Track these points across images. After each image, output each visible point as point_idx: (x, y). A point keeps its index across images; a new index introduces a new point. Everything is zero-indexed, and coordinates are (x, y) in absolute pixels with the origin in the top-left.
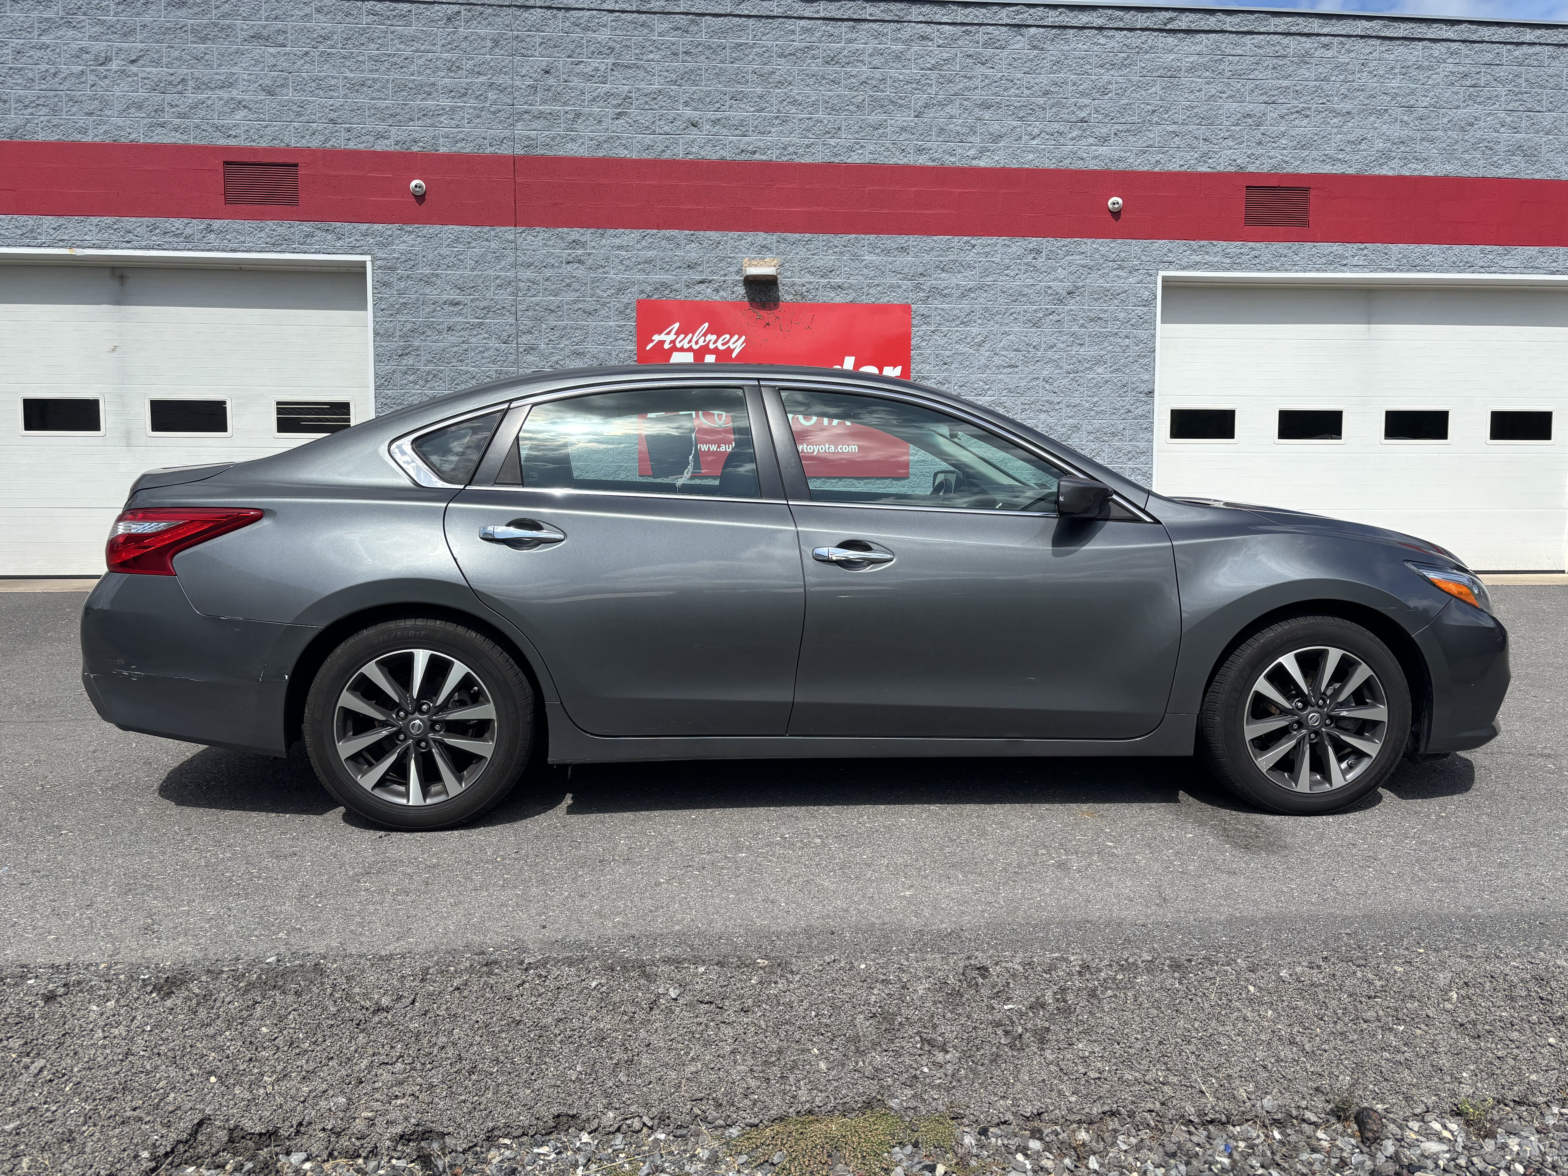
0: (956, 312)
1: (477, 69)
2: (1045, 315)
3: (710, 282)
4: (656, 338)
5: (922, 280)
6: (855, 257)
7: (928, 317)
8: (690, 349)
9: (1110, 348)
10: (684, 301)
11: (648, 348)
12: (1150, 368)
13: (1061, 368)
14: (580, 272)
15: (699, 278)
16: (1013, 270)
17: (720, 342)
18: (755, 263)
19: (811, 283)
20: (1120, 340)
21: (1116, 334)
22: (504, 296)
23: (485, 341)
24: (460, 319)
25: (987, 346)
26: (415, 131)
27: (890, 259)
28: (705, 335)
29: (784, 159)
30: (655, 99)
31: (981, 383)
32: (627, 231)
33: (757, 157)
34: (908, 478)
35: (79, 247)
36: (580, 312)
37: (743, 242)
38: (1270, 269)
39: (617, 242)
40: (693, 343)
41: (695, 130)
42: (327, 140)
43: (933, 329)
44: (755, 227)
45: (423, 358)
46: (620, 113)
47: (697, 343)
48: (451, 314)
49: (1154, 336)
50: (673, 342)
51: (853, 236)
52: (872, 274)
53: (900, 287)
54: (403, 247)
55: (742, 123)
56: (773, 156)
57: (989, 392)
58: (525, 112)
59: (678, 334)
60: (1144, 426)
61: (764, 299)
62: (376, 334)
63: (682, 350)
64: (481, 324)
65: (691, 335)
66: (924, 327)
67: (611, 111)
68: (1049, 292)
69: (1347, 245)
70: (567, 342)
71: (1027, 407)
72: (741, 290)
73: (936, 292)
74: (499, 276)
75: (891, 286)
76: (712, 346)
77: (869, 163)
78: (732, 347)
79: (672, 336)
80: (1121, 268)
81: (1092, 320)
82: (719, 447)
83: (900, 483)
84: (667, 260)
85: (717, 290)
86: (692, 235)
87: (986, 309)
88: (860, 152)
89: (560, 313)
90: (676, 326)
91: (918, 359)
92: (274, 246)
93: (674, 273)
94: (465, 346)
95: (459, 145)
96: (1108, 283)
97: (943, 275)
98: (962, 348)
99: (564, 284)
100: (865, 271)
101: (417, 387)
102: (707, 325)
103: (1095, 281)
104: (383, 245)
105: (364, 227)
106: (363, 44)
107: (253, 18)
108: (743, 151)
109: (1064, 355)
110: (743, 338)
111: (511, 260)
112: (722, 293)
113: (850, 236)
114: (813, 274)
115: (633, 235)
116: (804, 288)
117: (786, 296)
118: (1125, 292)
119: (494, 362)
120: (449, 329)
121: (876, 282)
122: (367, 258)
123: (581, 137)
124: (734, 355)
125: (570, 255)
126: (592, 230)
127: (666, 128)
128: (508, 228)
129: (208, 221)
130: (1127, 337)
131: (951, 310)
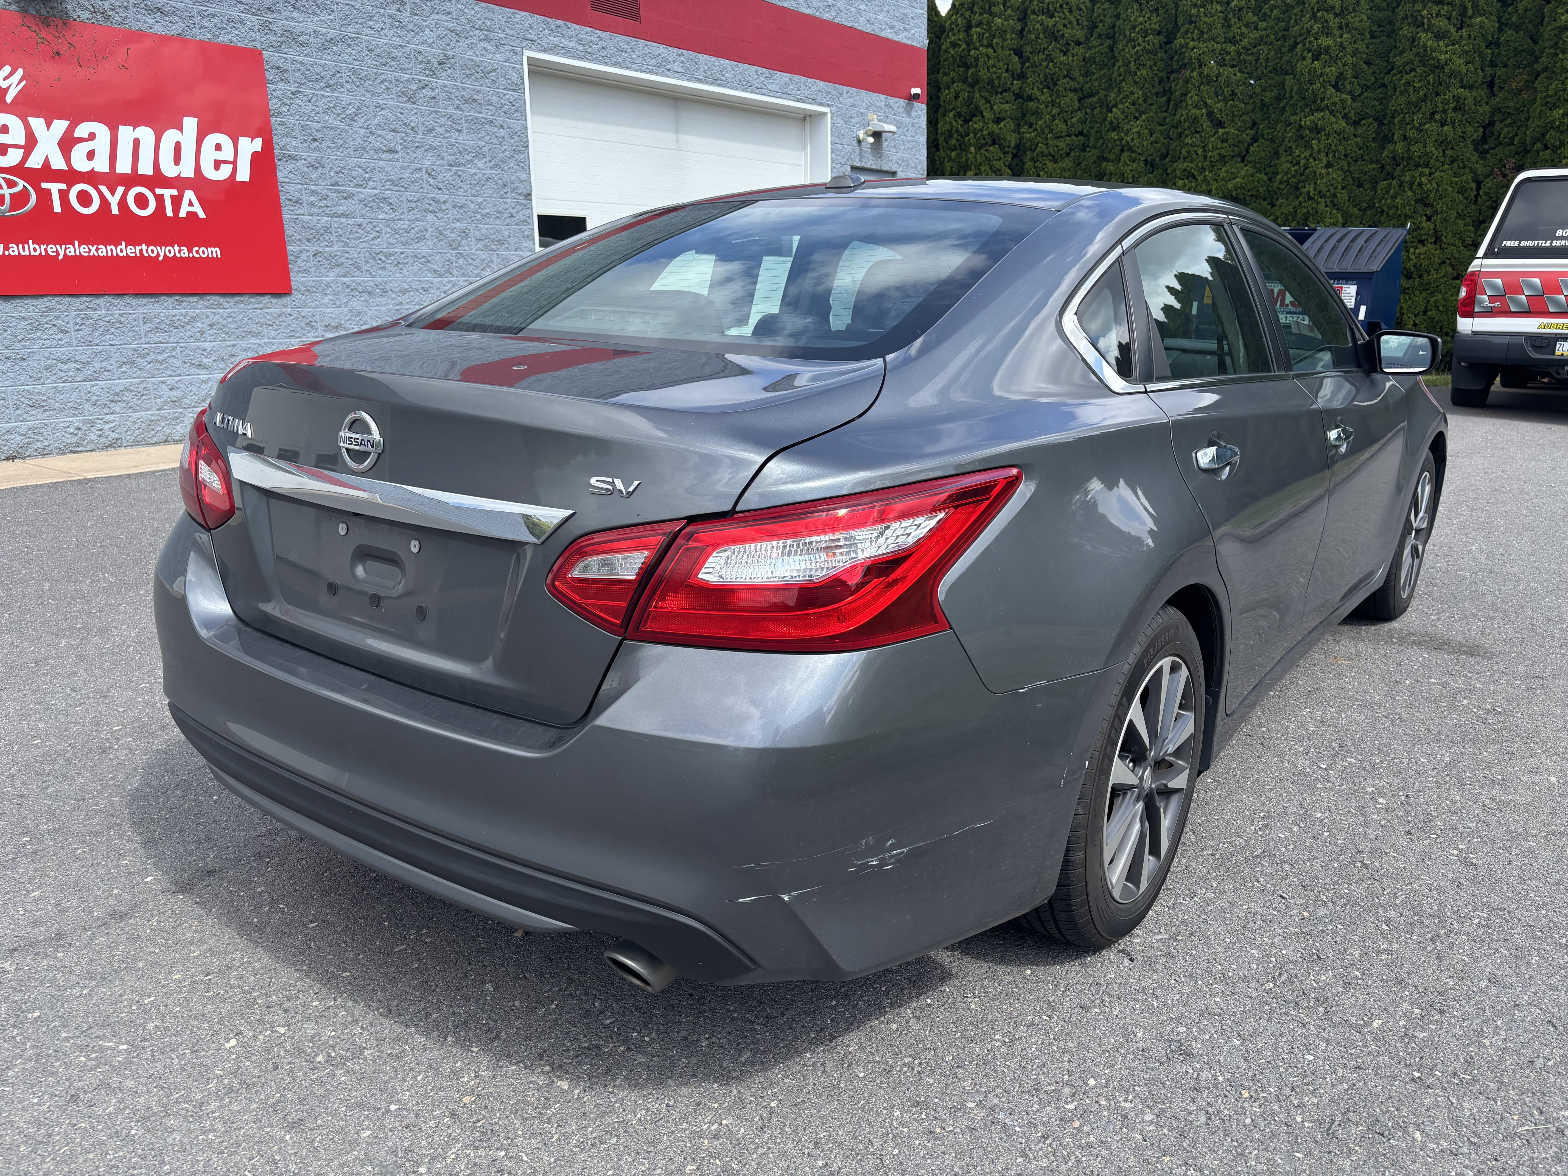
0: (319, 69)
2: (419, 88)
5: (270, 17)
7: (285, 71)
9: (487, 138)
12: (525, 166)
13: (443, 158)
16: (377, 22)
20: (496, 130)
21: (491, 122)
25: (361, 120)
31: (360, 170)
34: (290, 294)
38: (615, 65)
43: (293, 89)
49: (526, 128)
53: (243, 22)
57: (371, 183)
60: (526, 233)
66: (281, 85)
68: (420, 58)
69: (670, 48)
71: (414, 205)
73: (290, 37)
75: (231, 20)
78: (4, 86)
80: (487, 39)
81: (466, 101)
82: (6, 248)
83: (283, 300)
87: (354, 72)
91: (280, 129)
96: (477, 56)
97: (295, 14)
98: (331, 120)
103: (461, 51)
109: (444, 141)
110: (21, 72)
117: (79, 12)
118: (495, 70)
121: (210, 11)
124: (9, 99)
130: (502, 127)
131: (312, 65)
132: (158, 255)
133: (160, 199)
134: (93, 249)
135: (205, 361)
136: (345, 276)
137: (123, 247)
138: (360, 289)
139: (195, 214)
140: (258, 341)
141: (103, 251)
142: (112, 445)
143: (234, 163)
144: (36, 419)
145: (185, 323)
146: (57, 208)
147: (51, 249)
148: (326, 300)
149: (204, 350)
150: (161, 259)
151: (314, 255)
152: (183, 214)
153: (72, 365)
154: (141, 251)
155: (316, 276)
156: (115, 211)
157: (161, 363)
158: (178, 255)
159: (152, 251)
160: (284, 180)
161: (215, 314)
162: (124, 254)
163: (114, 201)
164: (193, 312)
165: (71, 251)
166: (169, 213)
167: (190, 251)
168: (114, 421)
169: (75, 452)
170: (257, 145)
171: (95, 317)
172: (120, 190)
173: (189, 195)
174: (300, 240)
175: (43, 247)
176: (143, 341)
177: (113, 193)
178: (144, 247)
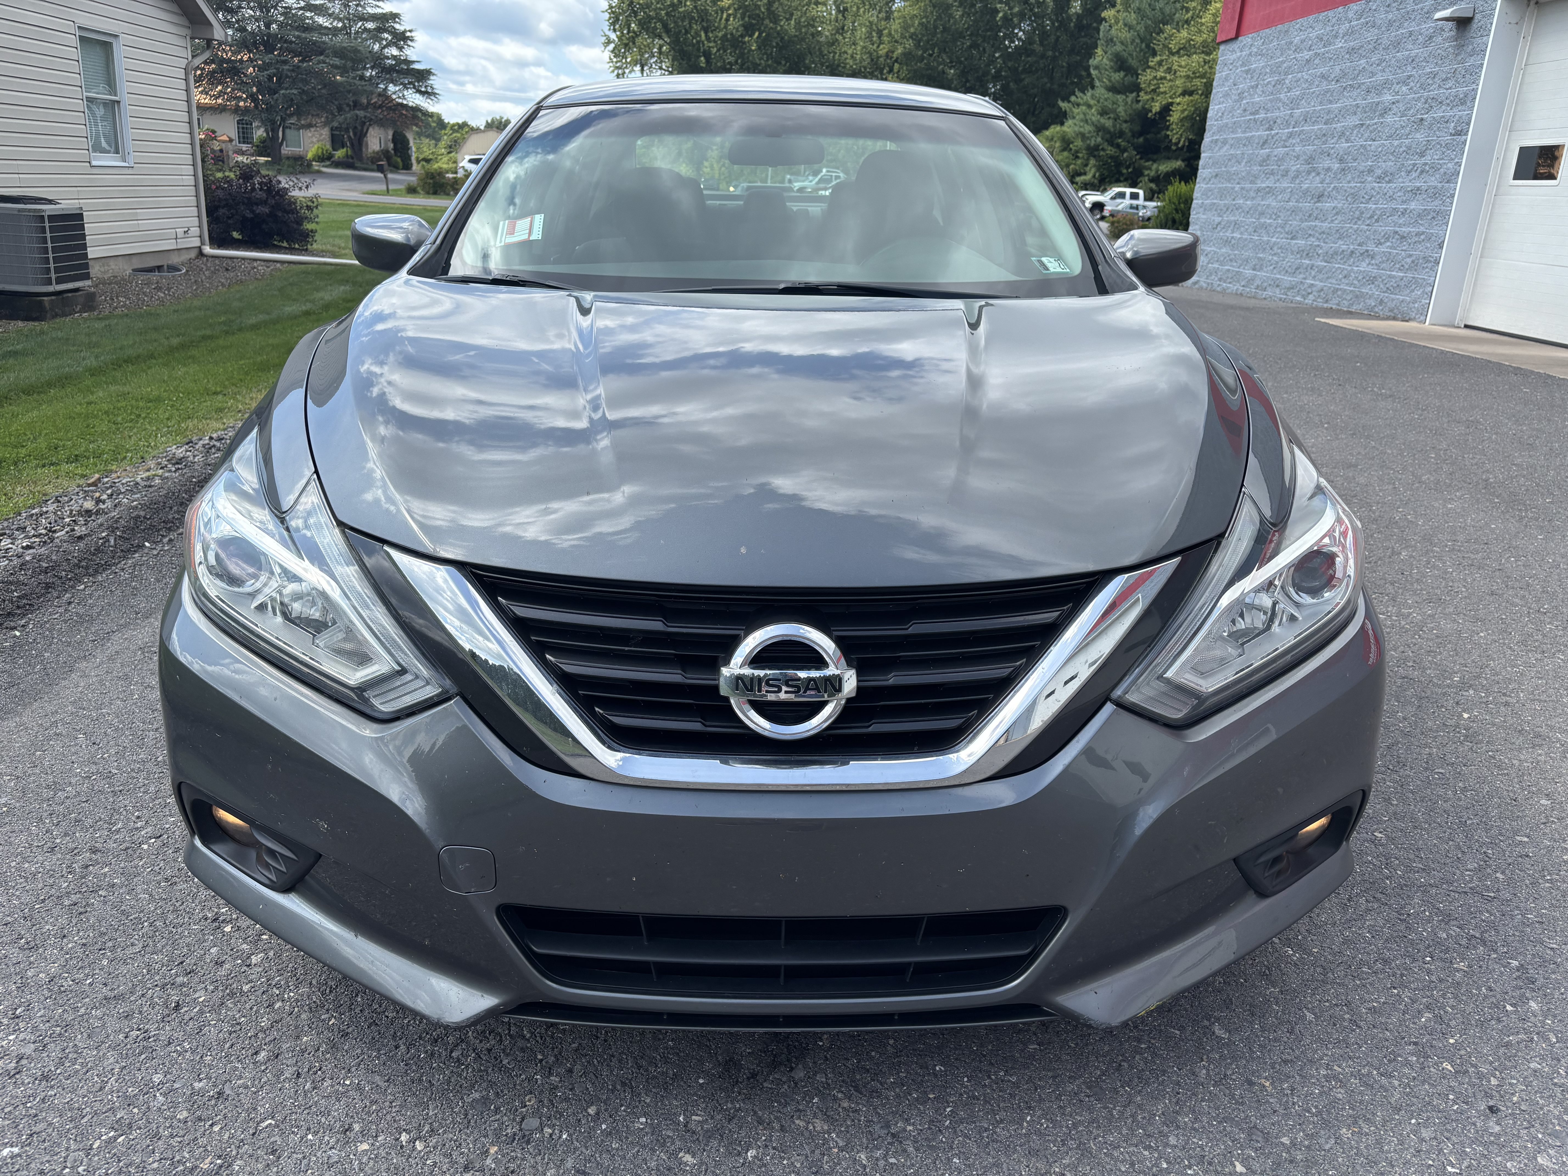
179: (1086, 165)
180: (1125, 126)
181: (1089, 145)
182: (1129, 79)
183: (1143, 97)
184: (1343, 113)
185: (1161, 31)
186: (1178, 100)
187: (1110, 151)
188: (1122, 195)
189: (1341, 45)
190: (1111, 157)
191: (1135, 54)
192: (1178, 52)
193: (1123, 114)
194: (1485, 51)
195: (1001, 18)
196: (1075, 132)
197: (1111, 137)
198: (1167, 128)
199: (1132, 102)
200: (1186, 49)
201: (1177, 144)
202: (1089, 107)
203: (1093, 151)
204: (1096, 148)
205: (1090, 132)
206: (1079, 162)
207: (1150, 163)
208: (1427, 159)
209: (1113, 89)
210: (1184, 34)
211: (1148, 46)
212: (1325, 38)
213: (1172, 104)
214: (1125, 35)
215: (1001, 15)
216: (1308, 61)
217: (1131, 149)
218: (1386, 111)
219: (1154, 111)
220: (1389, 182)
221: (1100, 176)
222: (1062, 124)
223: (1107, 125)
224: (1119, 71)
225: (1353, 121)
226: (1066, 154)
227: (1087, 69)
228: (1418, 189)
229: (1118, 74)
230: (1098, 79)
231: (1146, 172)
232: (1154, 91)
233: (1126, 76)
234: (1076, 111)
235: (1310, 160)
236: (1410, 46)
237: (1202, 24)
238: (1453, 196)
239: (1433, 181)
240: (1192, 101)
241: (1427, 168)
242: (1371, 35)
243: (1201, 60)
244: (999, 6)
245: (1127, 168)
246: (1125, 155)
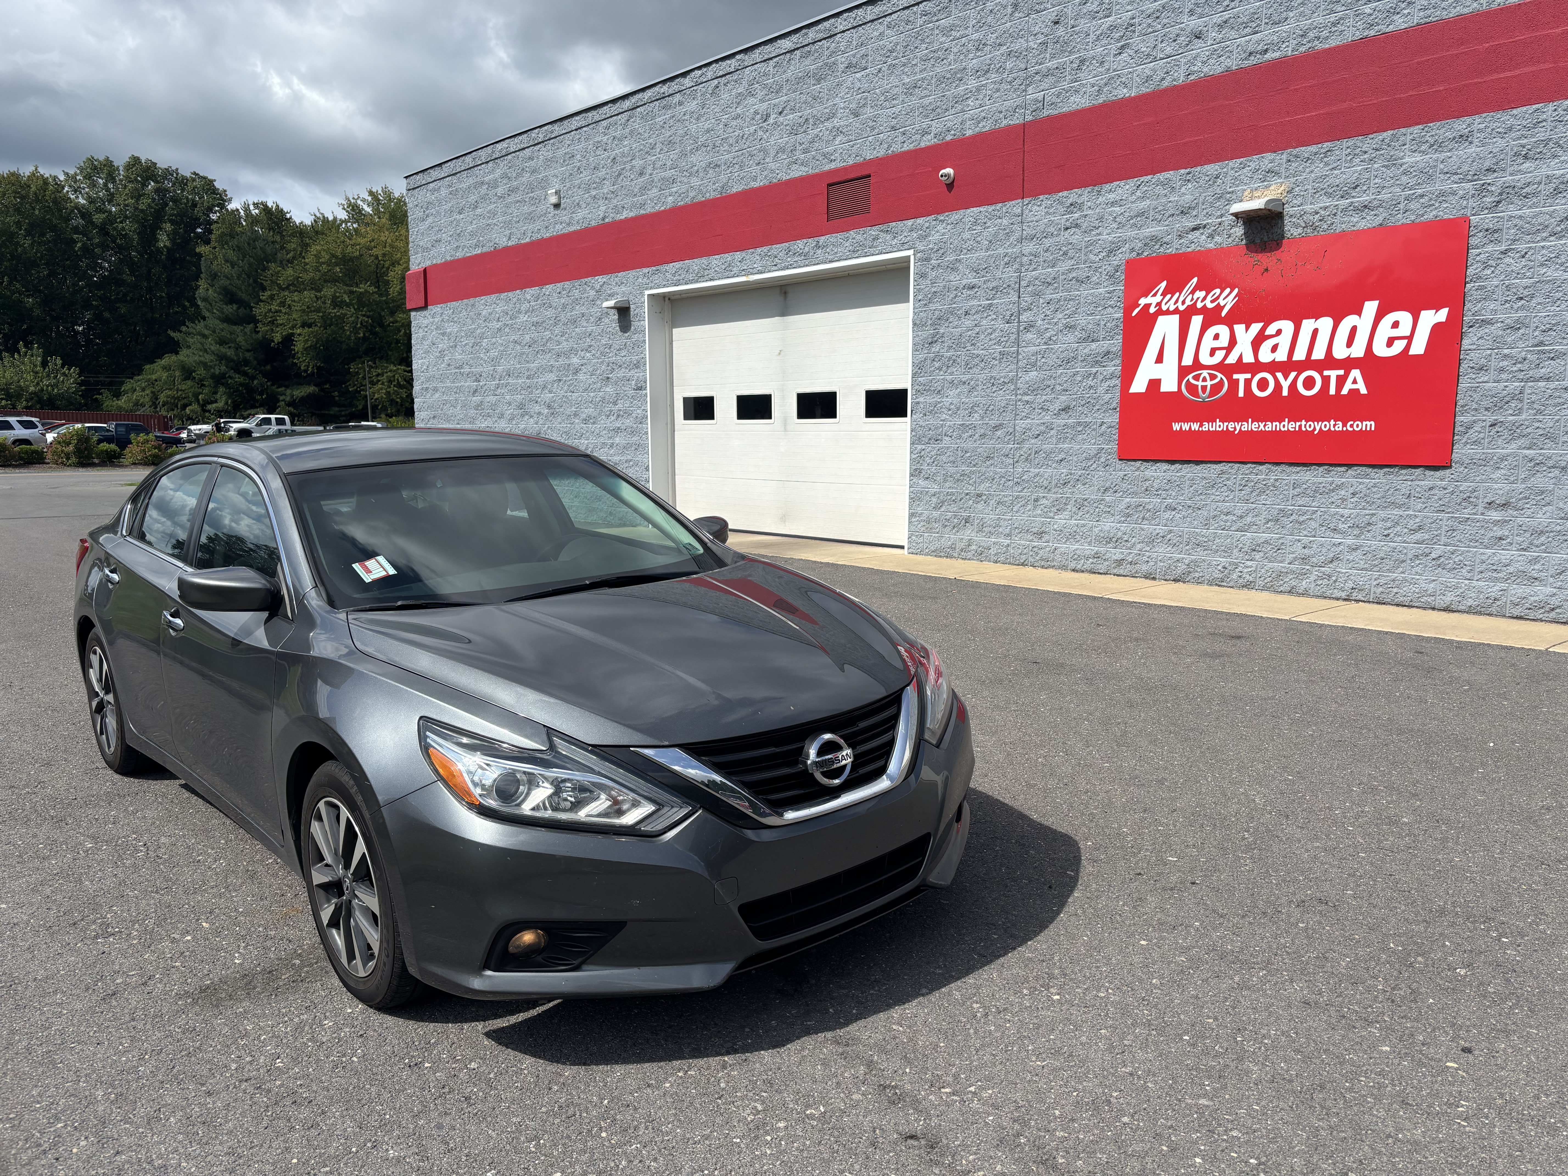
0: (1542, 219)
1: (998, 41)
3: (1205, 227)
4: (1143, 301)
5: (1490, 178)
6: (1392, 162)
7: (1496, 231)
8: (1176, 311)
10: (1175, 254)
11: (1134, 314)
14: (1076, 237)
15: (1191, 225)
17: (1209, 298)
18: (1259, 194)
19: (1325, 208)
22: (1010, 274)
23: (993, 323)
24: (975, 302)
26: (949, 120)
27: (1442, 156)
28: (1193, 292)
29: (1302, 49)
30: (1158, 18)
32: (1122, 183)
33: (1269, 56)
34: (1450, 467)
35: (752, 274)
36: (1074, 282)
37: (1245, 171)
39: (1112, 197)
40: (1179, 304)
41: (1198, 43)
42: (889, 147)
43: (1503, 248)
44: (1258, 149)
45: (946, 345)
46: (1122, 46)
47: (1183, 303)
48: (970, 298)
50: (1159, 304)
51: (1390, 132)
52: (1412, 182)
53: (1454, 193)
54: (937, 237)
55: (1254, 16)
56: (1288, 50)
58: (1036, 74)
59: (1164, 294)
61: (1266, 239)
62: (914, 324)
63: (1168, 312)
64: (990, 305)
65: (1178, 294)
66: (1490, 248)
67: (1114, 47)
70: (1060, 316)
72: (1239, 231)
73: (1508, 193)
74: (1007, 253)
75: (1442, 194)
76: (1199, 305)
77: (1418, 24)
78: (1222, 304)
79: (1158, 298)
82: (1201, 426)
83: (1440, 473)
84: (1160, 208)
85: (1211, 236)
86: (1189, 173)
88: (1406, 12)
89: (1056, 285)
90: (1164, 284)
91: (1477, 295)
92: (854, 253)
93: (1167, 223)
94: (977, 329)
95: (980, 125)
97: (1526, 165)
98: (1551, 273)
99: (1061, 253)
100: (1404, 179)
101: (942, 373)
102: (1195, 280)
104: (922, 238)
105: (910, 223)
106: (916, 48)
107: (848, 50)
108: (1251, 54)
110: (1236, 291)
111: (1017, 235)
112: (1218, 239)
113: (1385, 134)
114: (1329, 195)
115: (1127, 187)
116: (1317, 216)
117: (1292, 229)
119: (999, 343)
120: (967, 313)
121: (1420, 192)
122: (910, 253)
123: (1083, 85)
124: (1223, 314)
125: (1068, 220)
126: (1089, 189)
127: (1169, 50)
128: (1017, 201)
129: (816, 239)
131: (1535, 216)
132: (1315, 429)
133: (1326, 380)
134: (1262, 425)
135: (1341, 526)
136: (1529, 448)
137: (1286, 423)
138: (1551, 463)
139: (1358, 390)
140: (1401, 513)
141: (1270, 427)
142: (1248, 586)
143: (1410, 338)
144: (1199, 555)
145: (1330, 490)
146: (1241, 394)
147: (1231, 426)
148: (1497, 475)
149: (1342, 516)
150: (1316, 432)
151: (1491, 426)
152: (1345, 391)
153: (1230, 517)
154: (1300, 426)
155: (1488, 448)
156: (1285, 393)
157: (1300, 523)
158: (1332, 429)
159: (1310, 426)
160: (1470, 347)
161: (1360, 483)
162: (1286, 429)
163: (1285, 385)
164: (1338, 481)
165: (1245, 427)
166: (1332, 391)
167: (1344, 425)
168: (1252, 567)
169: (1219, 586)
170: (1442, 315)
171: (1255, 480)
172: (1293, 375)
173: (1356, 373)
174: (1476, 410)
175: (1226, 424)
176: (1289, 503)
177: (1286, 378)
178: (1303, 422)
179: (215, 393)
180: (248, 355)
181: (214, 374)
182: (242, 311)
183: (262, 328)
184: (542, 370)
185: (265, 269)
186: (298, 331)
187: (239, 379)
188: (267, 421)
189: (525, 319)
190: (241, 384)
191: (243, 288)
192: (287, 288)
193: (243, 343)
194: (645, 331)
195: (80, 248)
196: (195, 361)
197: (237, 366)
198: (293, 357)
199: (251, 333)
200: (295, 285)
201: (306, 371)
202: (205, 336)
203: (219, 380)
204: (223, 376)
205: (212, 361)
206: (206, 390)
207: (283, 389)
208: (620, 406)
209: (227, 320)
210: (290, 271)
211: (255, 281)
212: (511, 313)
213: (293, 334)
214: (227, 269)
215: (79, 245)
216: (499, 330)
217: (260, 376)
218: (576, 371)
219: (276, 341)
220: (594, 423)
221: (232, 402)
222: (177, 353)
223: (229, 354)
224: (231, 303)
225: (552, 377)
226: (189, 383)
227: (192, 301)
228: (619, 428)
229: (230, 306)
230: (208, 310)
231: (281, 398)
232: (272, 322)
233: (239, 308)
234: (190, 340)
235: (521, 406)
236: (585, 324)
237: (307, 264)
238: (646, 433)
239: (629, 422)
240: (312, 332)
241: (621, 413)
242: (550, 313)
243: (312, 295)
244: (75, 236)
245: (261, 394)
246: (255, 382)
